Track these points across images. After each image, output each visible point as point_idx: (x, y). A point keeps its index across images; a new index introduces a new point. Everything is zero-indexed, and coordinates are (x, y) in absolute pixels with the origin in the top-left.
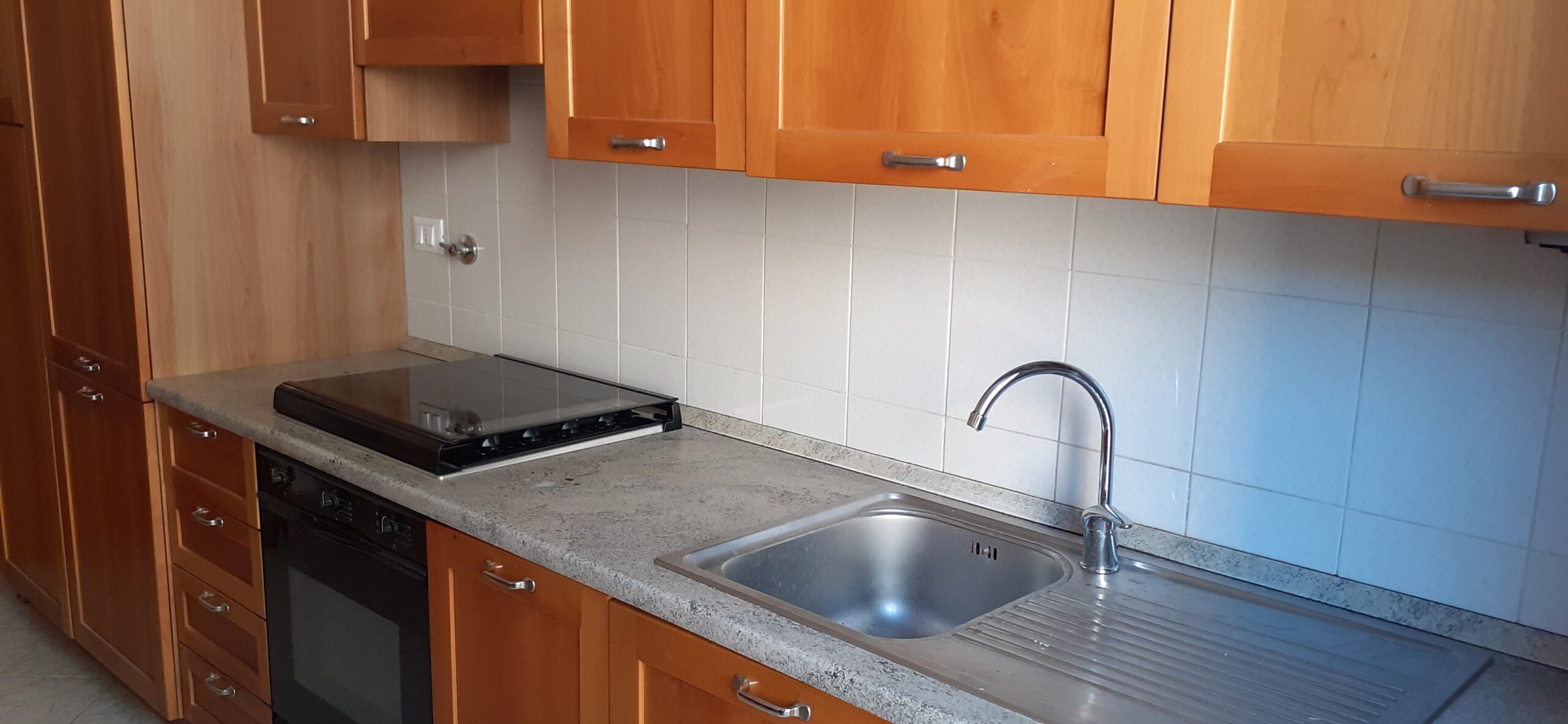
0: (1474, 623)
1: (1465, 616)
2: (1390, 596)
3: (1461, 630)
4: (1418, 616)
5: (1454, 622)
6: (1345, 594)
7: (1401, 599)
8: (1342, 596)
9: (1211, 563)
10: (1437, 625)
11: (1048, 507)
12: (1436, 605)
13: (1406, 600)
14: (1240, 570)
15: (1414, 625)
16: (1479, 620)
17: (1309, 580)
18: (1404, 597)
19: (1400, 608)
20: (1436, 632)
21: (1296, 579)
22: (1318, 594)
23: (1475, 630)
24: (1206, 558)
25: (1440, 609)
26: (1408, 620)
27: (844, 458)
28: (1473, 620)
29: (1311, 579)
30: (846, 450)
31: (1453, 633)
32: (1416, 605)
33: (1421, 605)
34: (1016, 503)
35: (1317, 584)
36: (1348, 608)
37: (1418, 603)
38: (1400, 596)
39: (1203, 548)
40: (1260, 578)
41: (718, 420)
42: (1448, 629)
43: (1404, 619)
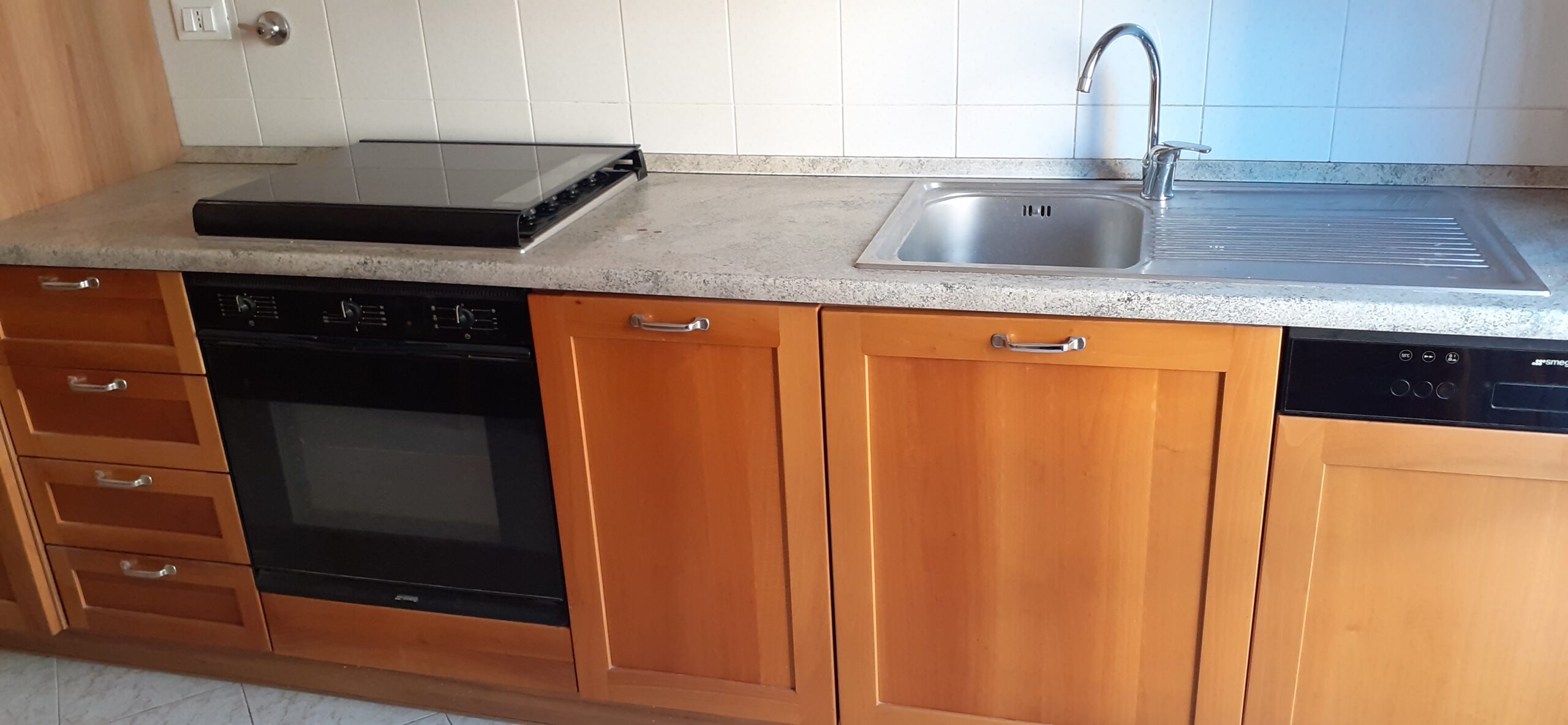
0: (1439, 171)
1: (1431, 168)
2: (1374, 167)
3: (1432, 178)
4: (1399, 176)
5: (1425, 174)
6: (1341, 173)
7: (1383, 166)
8: (1340, 175)
9: (1230, 175)
10: (1415, 179)
11: (1071, 164)
12: (1409, 165)
13: (1387, 167)
14: (1255, 175)
15: (1399, 184)
16: (1442, 168)
17: (1311, 170)
18: (1385, 166)
19: (1385, 174)
20: (1416, 184)
21: (1301, 171)
22: (1322, 178)
23: (1441, 176)
24: (1224, 172)
25: (1413, 168)
26: (1394, 181)
27: (848, 166)
28: (1438, 169)
29: (1312, 168)
30: (845, 159)
31: (1428, 182)
32: (1394, 169)
33: (1398, 168)
34: (1040, 168)
35: (1319, 171)
36: (1348, 183)
37: (1396, 167)
38: (1382, 165)
39: (1219, 165)
40: (1272, 177)
41: (683, 160)
42: (1423, 180)
43: (1390, 181)
